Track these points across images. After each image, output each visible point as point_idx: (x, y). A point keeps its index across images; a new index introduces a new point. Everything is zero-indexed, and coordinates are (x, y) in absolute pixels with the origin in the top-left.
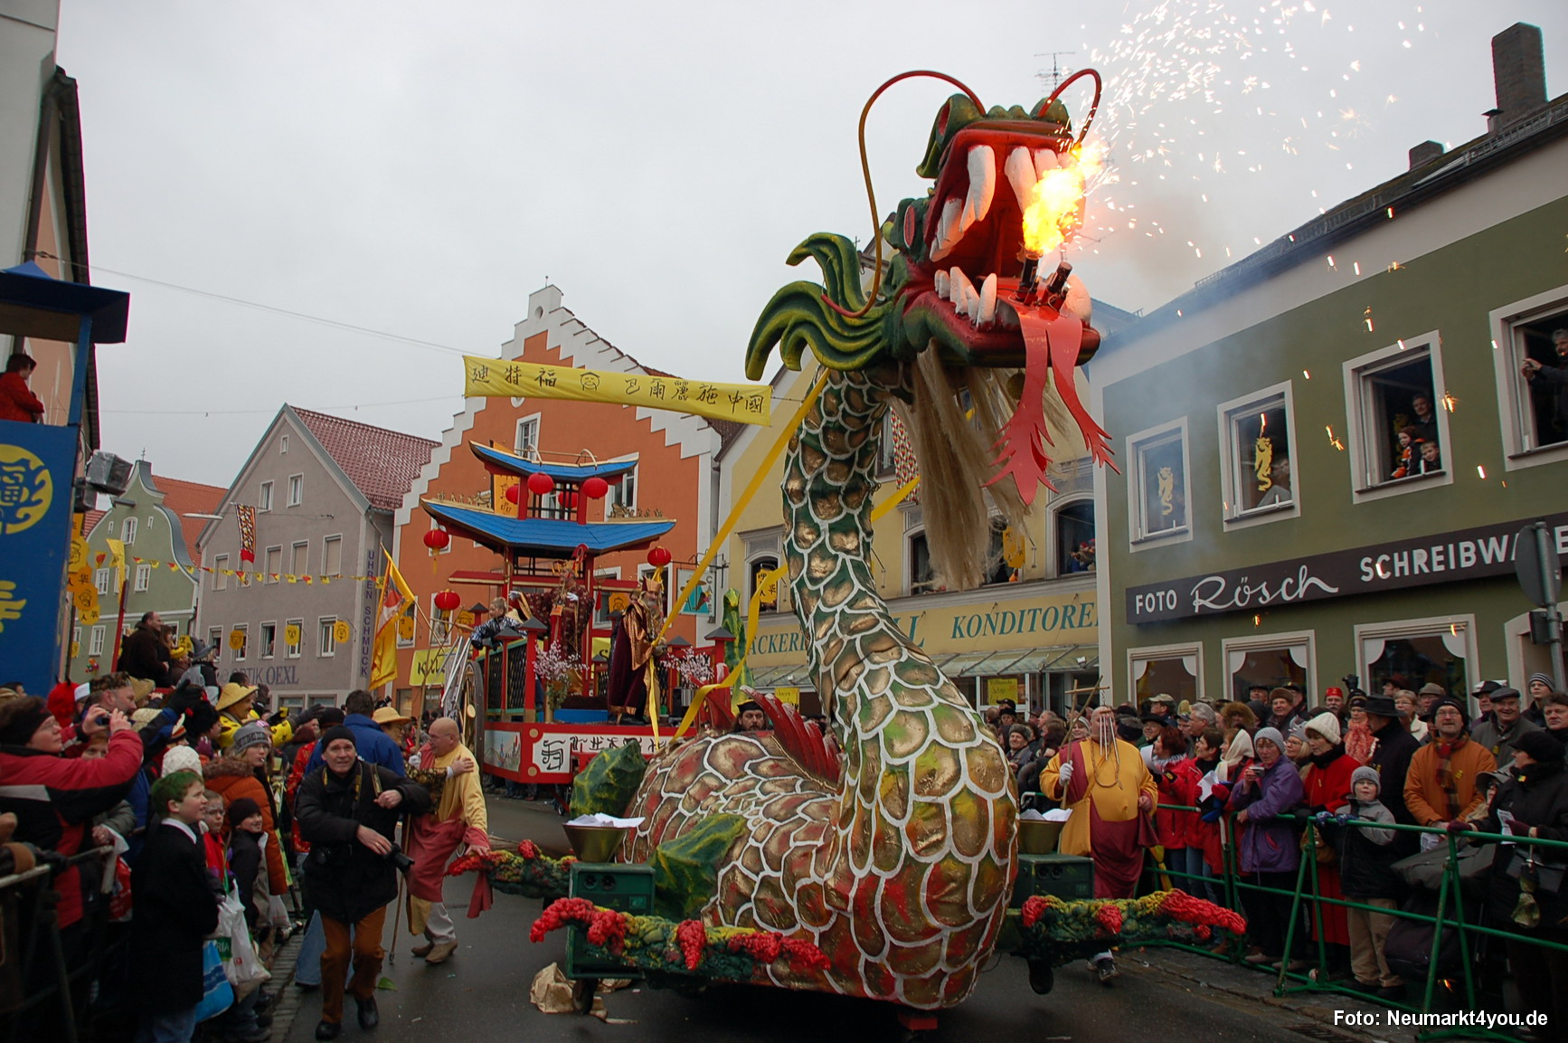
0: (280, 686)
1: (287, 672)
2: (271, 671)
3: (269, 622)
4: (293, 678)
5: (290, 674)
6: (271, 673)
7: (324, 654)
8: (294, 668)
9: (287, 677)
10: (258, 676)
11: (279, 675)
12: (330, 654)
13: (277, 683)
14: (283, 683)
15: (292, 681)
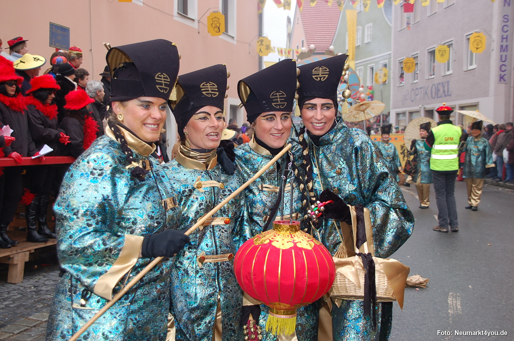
0: (440, 99)
1: (444, 87)
2: (434, 87)
3: (430, 47)
4: (448, 91)
5: (446, 89)
6: (434, 90)
7: (470, 68)
8: (448, 82)
9: (444, 91)
10: (426, 93)
11: (439, 90)
12: (474, 66)
13: (438, 97)
14: (441, 97)
15: (447, 94)
